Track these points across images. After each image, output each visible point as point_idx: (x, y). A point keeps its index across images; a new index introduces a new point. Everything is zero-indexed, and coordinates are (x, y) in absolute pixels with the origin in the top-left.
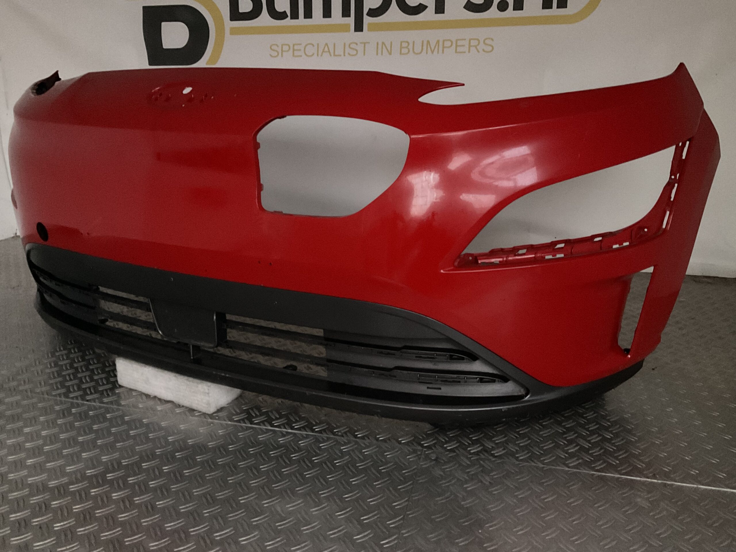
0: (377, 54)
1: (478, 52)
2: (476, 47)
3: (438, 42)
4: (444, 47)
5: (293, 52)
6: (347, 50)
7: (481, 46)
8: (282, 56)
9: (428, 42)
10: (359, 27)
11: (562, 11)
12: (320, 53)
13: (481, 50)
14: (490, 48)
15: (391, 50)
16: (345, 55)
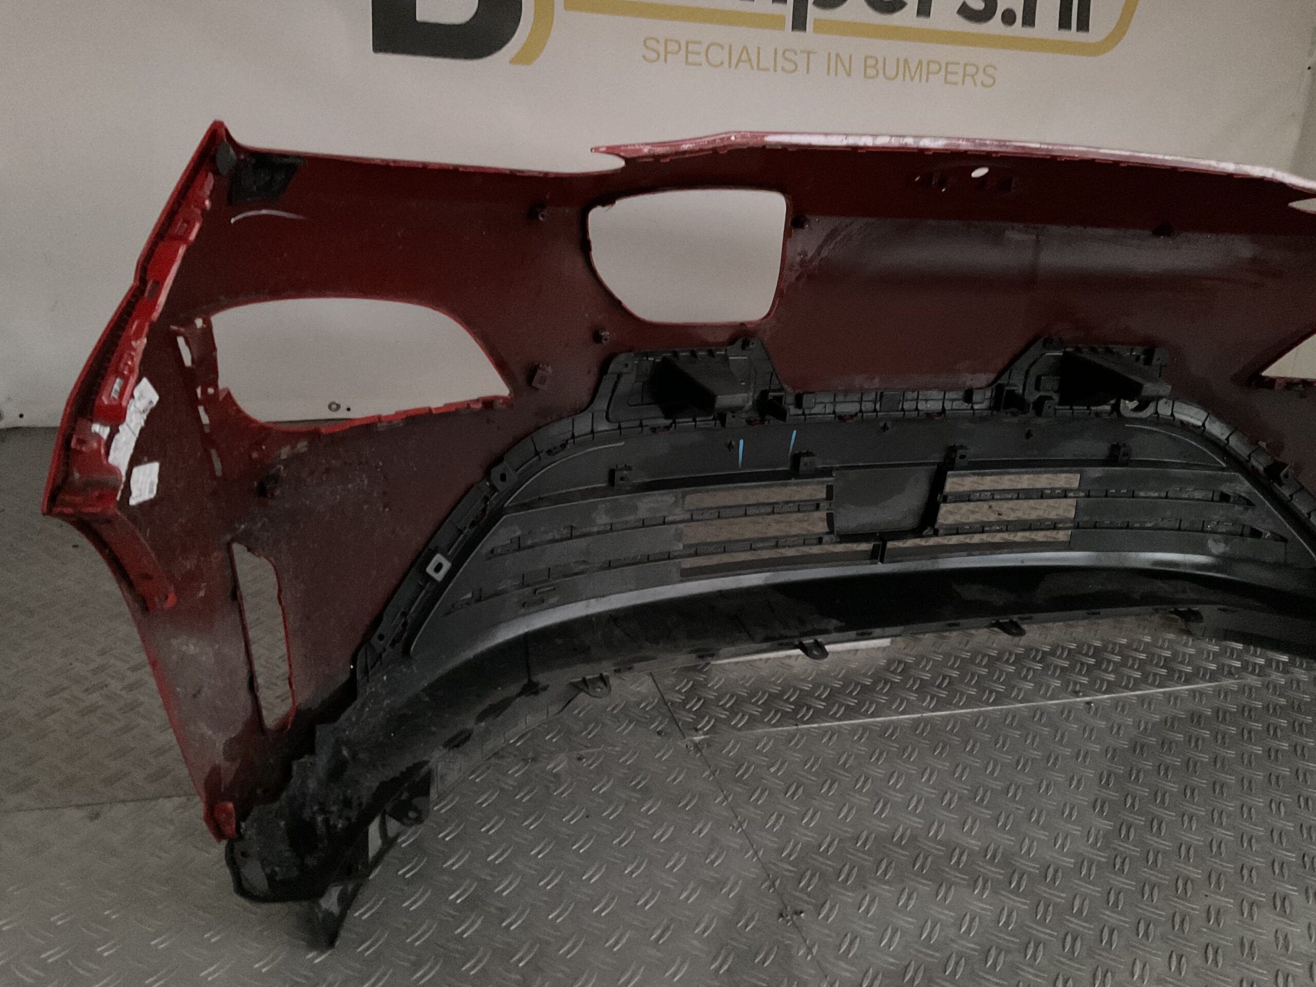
0: (828, 73)
1: (975, 84)
2: (973, 76)
3: (920, 62)
4: (928, 73)
5: (687, 56)
6: (781, 62)
7: (981, 77)
8: (666, 60)
9: (906, 61)
10: (799, 23)
11: (1082, 37)
12: (734, 62)
13: (979, 83)
14: (990, 81)
15: (850, 68)
16: (775, 71)
